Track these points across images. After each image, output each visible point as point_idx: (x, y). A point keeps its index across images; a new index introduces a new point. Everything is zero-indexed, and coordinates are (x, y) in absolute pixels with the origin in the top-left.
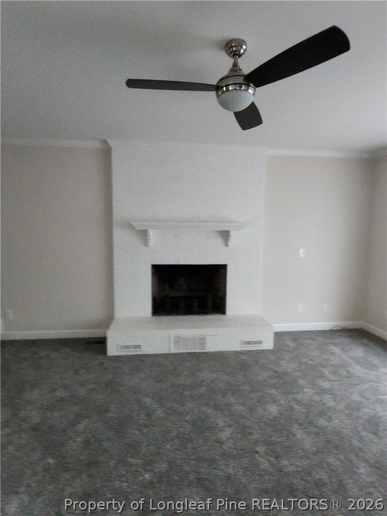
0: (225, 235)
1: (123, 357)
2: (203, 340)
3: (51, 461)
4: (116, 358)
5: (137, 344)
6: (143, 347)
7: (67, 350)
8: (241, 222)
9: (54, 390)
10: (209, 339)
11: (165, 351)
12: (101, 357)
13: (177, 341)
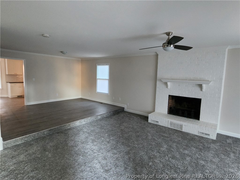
0: (200, 86)
1: (152, 124)
2: (181, 126)
3: (121, 136)
4: (150, 123)
5: (158, 121)
6: (159, 122)
7: (139, 117)
8: (210, 80)
9: (130, 125)
10: (184, 126)
11: (166, 126)
12: (146, 122)
13: (171, 124)
